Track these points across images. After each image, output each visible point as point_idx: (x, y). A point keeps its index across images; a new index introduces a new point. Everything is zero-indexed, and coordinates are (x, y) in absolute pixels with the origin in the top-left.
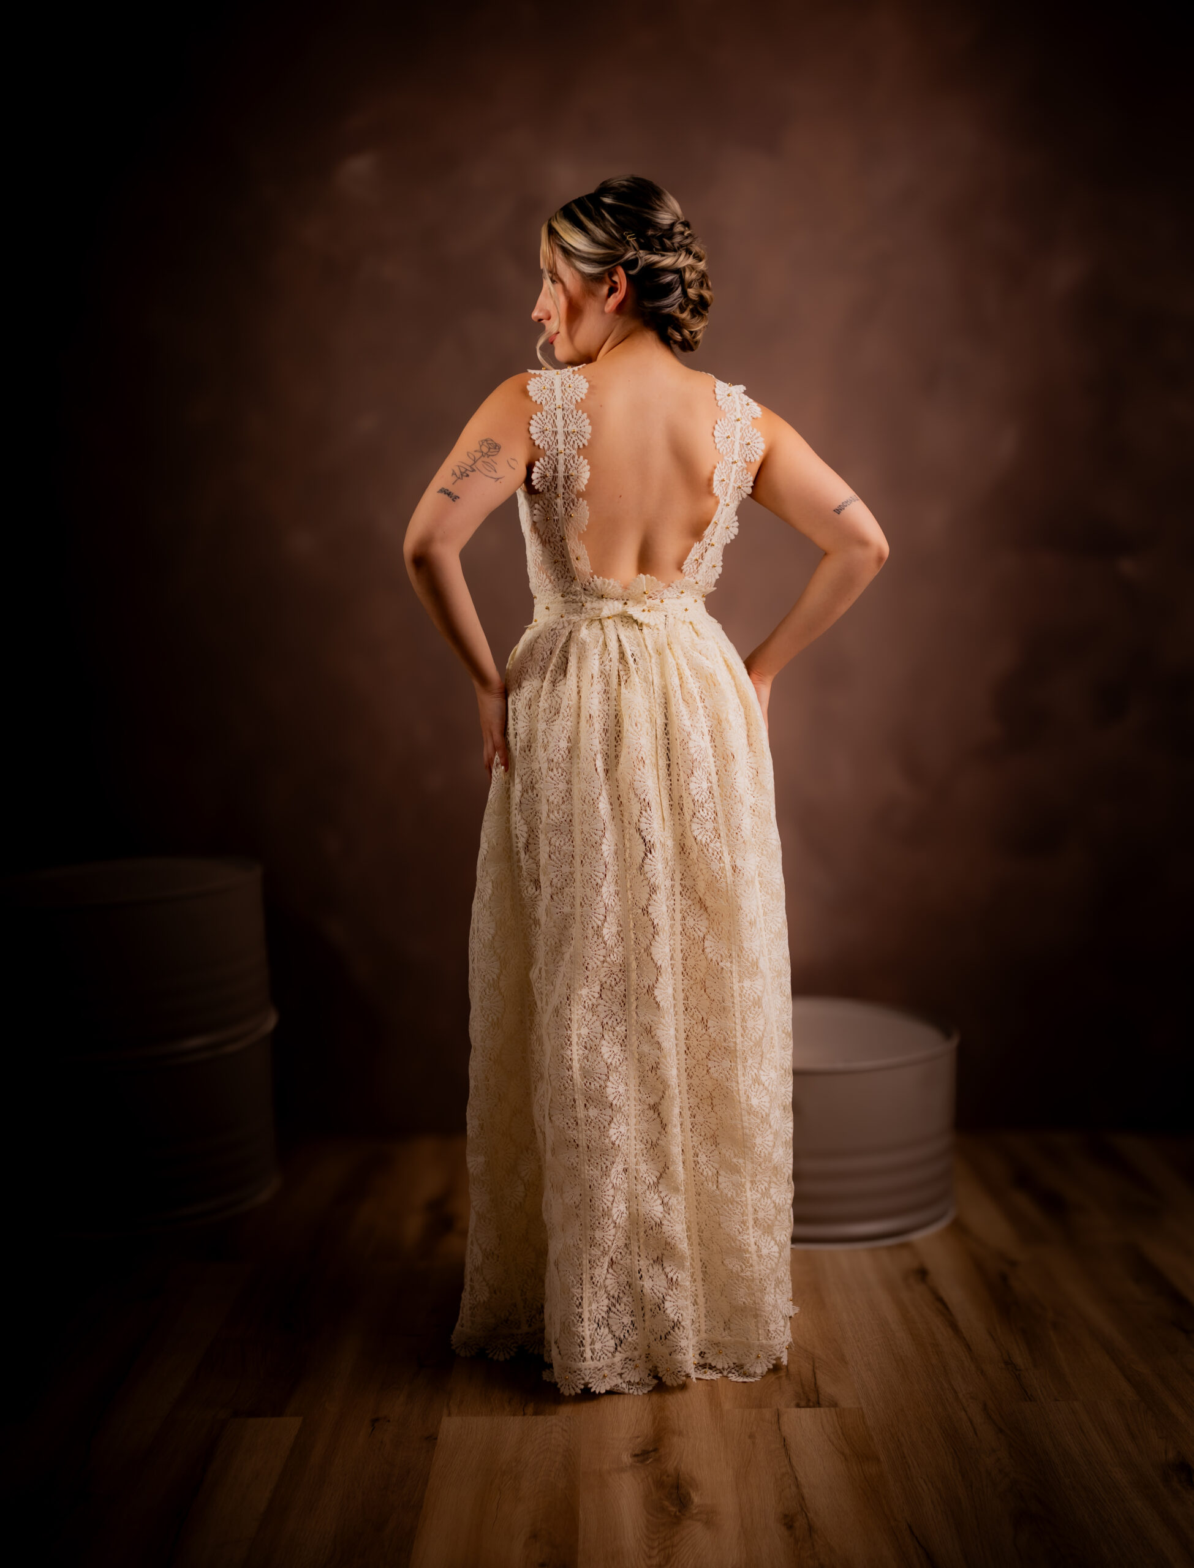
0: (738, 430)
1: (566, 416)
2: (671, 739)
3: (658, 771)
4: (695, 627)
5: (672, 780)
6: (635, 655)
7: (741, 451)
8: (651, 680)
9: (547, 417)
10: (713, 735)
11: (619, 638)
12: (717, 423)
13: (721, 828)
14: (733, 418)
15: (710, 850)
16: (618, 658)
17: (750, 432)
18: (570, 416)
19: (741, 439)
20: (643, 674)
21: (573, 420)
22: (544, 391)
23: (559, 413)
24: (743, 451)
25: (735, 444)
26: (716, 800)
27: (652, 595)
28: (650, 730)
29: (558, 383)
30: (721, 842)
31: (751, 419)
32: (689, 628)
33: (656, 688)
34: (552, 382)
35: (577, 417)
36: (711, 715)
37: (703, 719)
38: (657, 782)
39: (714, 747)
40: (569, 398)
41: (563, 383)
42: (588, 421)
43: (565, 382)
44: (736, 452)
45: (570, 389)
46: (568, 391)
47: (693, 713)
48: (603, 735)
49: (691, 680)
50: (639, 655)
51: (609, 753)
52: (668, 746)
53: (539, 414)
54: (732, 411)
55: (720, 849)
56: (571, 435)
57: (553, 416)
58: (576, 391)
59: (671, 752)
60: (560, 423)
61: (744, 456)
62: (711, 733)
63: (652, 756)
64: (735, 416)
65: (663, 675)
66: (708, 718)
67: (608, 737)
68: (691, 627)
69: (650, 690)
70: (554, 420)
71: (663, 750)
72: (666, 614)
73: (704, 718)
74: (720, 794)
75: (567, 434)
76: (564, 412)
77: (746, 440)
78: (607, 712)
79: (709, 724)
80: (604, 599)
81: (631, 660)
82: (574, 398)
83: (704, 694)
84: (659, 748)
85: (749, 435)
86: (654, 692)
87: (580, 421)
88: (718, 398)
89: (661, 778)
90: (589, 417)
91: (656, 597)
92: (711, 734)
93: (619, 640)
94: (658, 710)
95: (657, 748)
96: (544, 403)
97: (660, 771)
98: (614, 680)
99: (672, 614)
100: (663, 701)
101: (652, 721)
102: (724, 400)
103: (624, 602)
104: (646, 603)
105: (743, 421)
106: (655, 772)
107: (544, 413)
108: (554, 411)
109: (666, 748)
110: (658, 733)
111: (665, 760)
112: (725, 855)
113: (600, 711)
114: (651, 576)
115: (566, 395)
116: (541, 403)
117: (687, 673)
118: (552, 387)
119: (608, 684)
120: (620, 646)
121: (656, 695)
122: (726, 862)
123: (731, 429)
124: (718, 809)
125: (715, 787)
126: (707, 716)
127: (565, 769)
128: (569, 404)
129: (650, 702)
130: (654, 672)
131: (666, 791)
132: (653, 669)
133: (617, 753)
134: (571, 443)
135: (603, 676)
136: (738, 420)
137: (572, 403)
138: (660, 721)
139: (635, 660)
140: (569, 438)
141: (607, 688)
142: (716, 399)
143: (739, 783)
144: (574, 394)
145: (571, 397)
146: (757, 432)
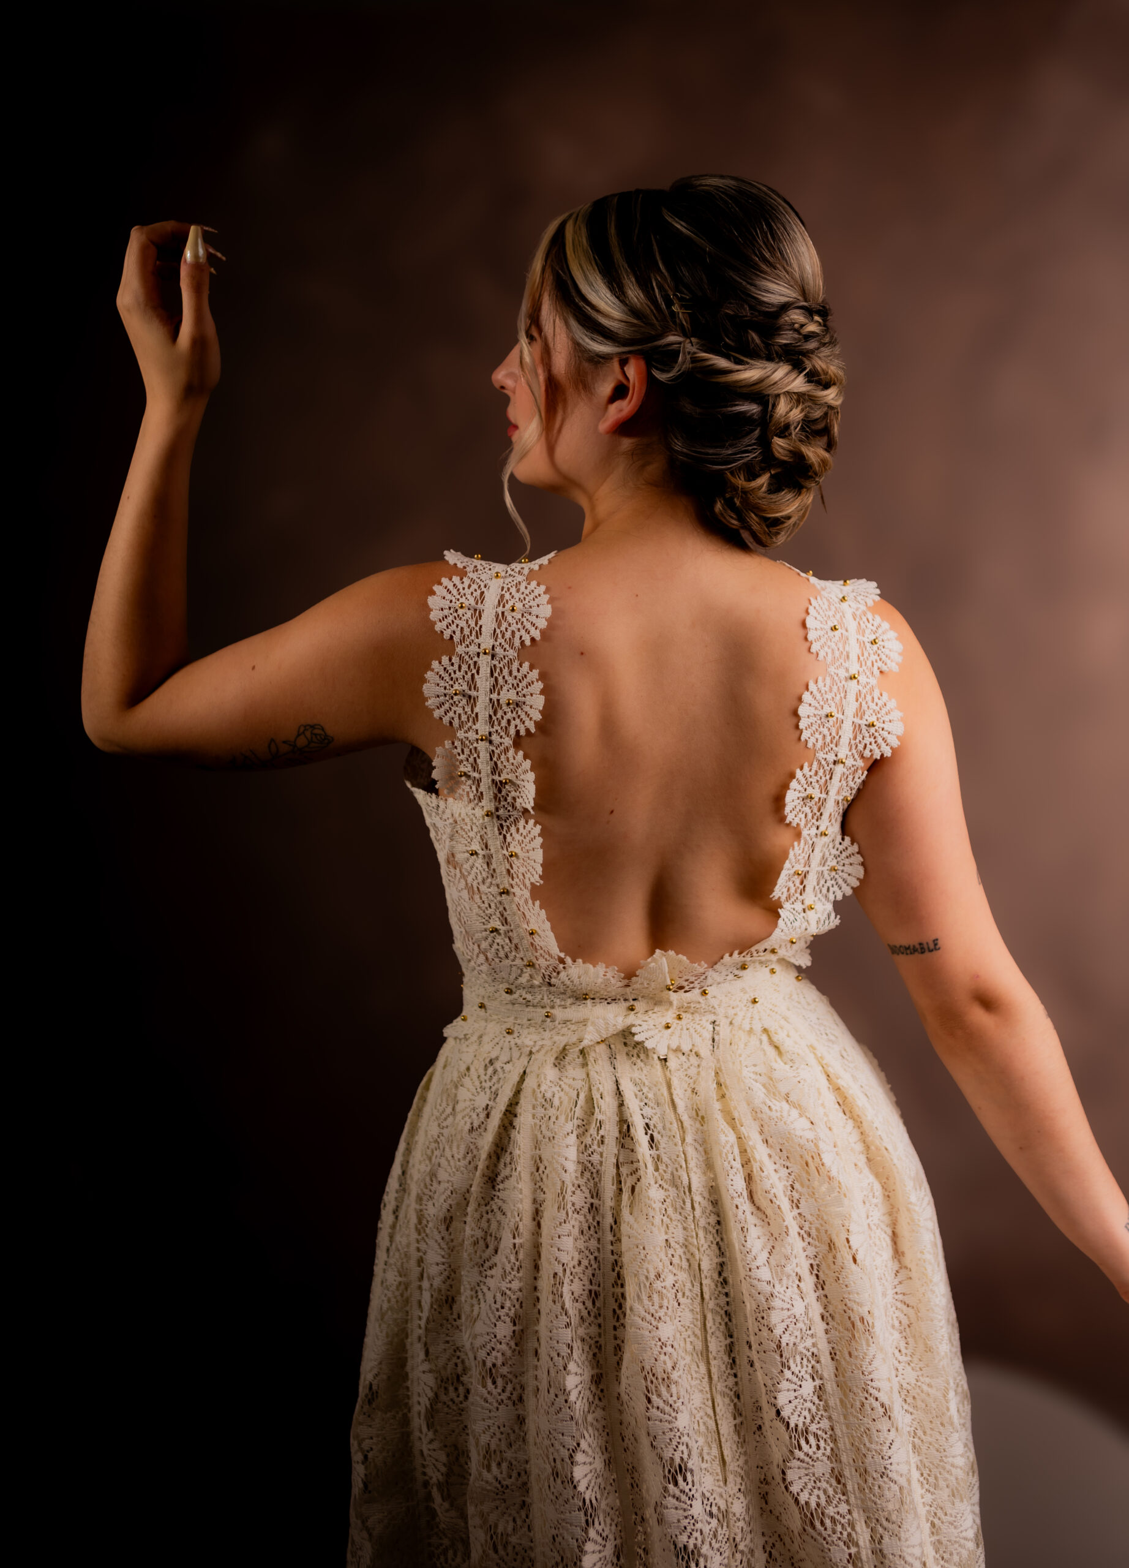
0: (851, 697)
1: (498, 670)
2: (732, 1294)
3: (708, 1363)
4: (775, 1039)
5: (739, 1375)
6: (652, 1127)
7: (855, 738)
8: (686, 1182)
9: (460, 667)
10: (821, 1274)
11: (618, 1089)
12: (807, 689)
13: (847, 1473)
14: (843, 674)
15: (828, 1522)
16: (617, 1134)
17: (876, 700)
18: (506, 672)
19: (856, 715)
20: (670, 1170)
21: (510, 680)
22: (460, 612)
23: (484, 662)
24: (859, 738)
25: (844, 726)
26: (835, 1416)
27: (685, 984)
28: (689, 1285)
29: (492, 597)
30: (847, 1502)
31: (876, 672)
32: (761, 1042)
33: (697, 1198)
34: (482, 593)
35: (519, 676)
36: (814, 1233)
37: (799, 1244)
38: (708, 1389)
39: (824, 1298)
40: (508, 635)
41: (502, 596)
42: (539, 686)
43: (507, 596)
44: (845, 741)
45: (514, 614)
46: (509, 618)
47: (775, 1239)
48: (589, 1304)
49: (769, 1166)
50: (660, 1126)
51: (602, 1341)
52: (726, 1308)
53: (445, 660)
54: (842, 661)
55: (848, 1517)
56: (504, 707)
57: (472, 667)
58: (524, 620)
59: (734, 1320)
60: (483, 682)
61: (861, 747)
62: (815, 1269)
63: (696, 1335)
64: (847, 670)
65: (709, 1165)
66: (808, 1239)
67: (599, 1309)
68: (765, 1038)
69: (684, 1203)
70: (473, 675)
71: (718, 1319)
72: (712, 1018)
73: (799, 1240)
74: (841, 1401)
75: (495, 705)
76: (495, 662)
77: (866, 717)
78: (596, 1254)
79: (811, 1251)
80: (589, 1002)
81: (641, 1139)
82: (517, 635)
83: (797, 1191)
84: (709, 1316)
85: (873, 706)
86: (693, 1208)
87: (524, 683)
88: (810, 637)
89: (715, 1377)
90: (543, 677)
91: (692, 985)
92: (815, 1272)
93: (619, 1093)
94: (702, 1241)
95: (705, 1317)
96: (457, 638)
97: (713, 1362)
98: (608, 1189)
99: (727, 1017)
100: (713, 1219)
101: (693, 1269)
102: (823, 640)
103: (628, 1004)
104: (671, 1003)
105: (862, 679)
106: (703, 1369)
107: (455, 660)
108: (476, 659)
109: (723, 1312)
110: (705, 1289)
111: (722, 1338)
112: (858, 1528)
113: (581, 1252)
114: (677, 954)
115: (503, 628)
116: (452, 637)
117: (761, 1153)
118: (480, 606)
119: (596, 1193)
120: (621, 1105)
121: (698, 1212)
122: (861, 1543)
123: (838, 697)
124: (838, 1432)
125: (830, 1387)
126: (805, 1236)
127: (509, 1376)
128: (507, 646)
129: (685, 1229)
130: (692, 1164)
131: (727, 1400)
132: (689, 1158)
133: (619, 1342)
134: (504, 723)
135: (587, 1174)
136: (852, 678)
137: (512, 646)
138: (708, 1264)
139: (652, 1138)
140: (500, 713)
141: (595, 1201)
142: (806, 639)
143: (879, 1380)
144: (519, 626)
145: (513, 632)
146: (890, 699)
